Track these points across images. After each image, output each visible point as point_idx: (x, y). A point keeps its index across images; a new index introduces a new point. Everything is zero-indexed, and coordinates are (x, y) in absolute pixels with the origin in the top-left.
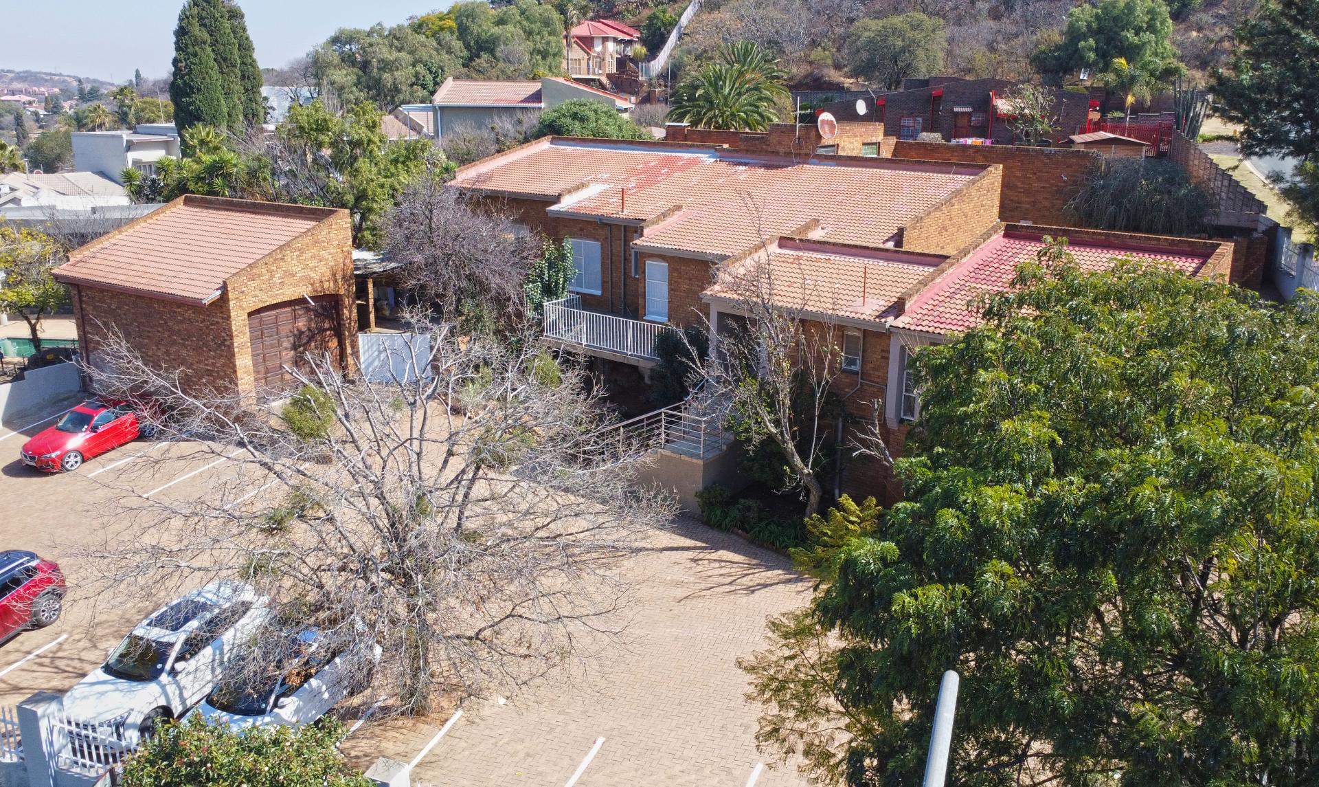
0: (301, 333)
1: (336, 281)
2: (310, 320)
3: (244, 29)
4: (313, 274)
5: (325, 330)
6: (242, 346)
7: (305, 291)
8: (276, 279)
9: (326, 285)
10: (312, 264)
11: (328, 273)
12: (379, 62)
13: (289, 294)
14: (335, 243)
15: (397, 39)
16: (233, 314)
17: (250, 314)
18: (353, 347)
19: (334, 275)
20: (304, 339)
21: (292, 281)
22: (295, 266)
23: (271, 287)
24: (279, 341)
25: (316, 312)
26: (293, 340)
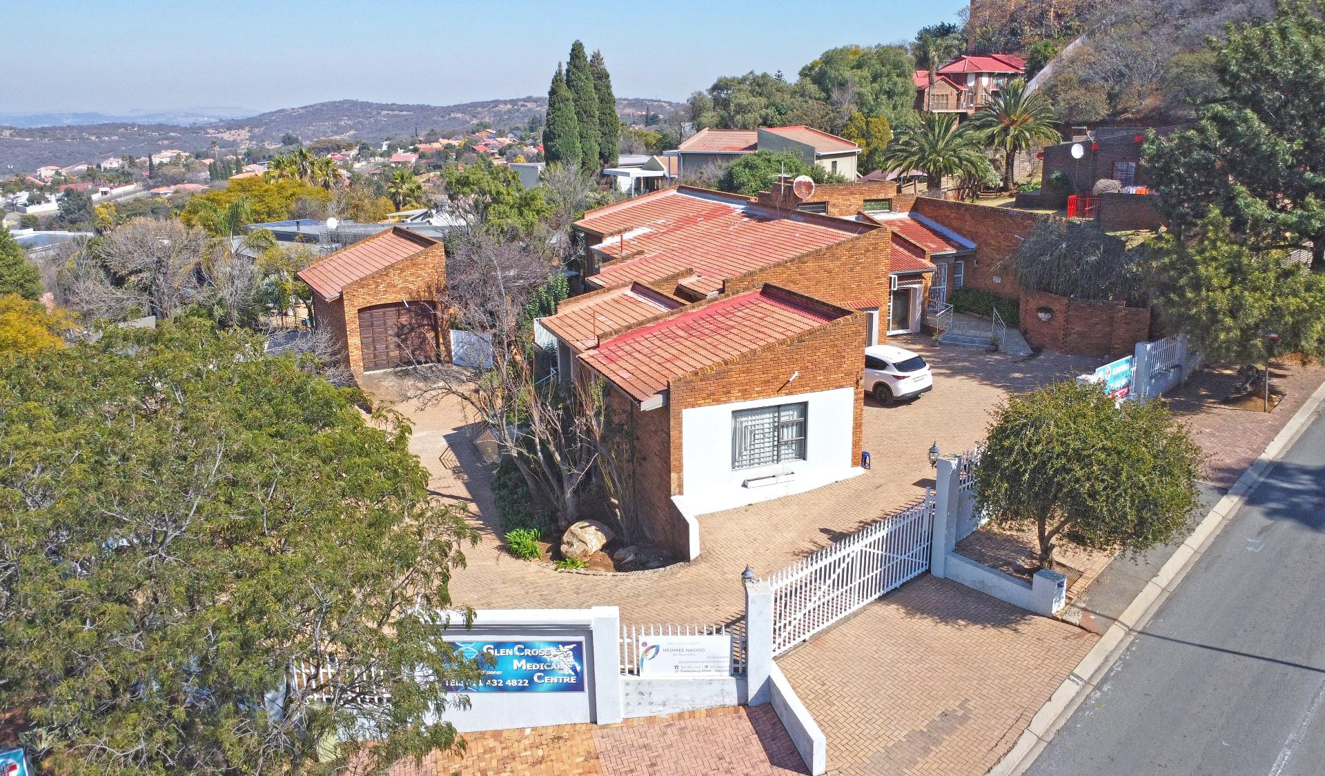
0: (404, 326)
1: (430, 292)
2: (411, 318)
3: (608, 87)
4: (411, 286)
5: (424, 326)
6: (353, 331)
7: (404, 298)
8: (381, 287)
9: (422, 294)
10: (411, 279)
11: (424, 287)
12: (735, 106)
13: (390, 298)
14: (431, 266)
15: (759, 85)
16: (346, 309)
17: (360, 311)
18: (444, 339)
19: (429, 287)
20: (406, 331)
21: (394, 289)
22: (397, 280)
23: (376, 293)
24: (386, 330)
25: (416, 312)
26: (396, 330)
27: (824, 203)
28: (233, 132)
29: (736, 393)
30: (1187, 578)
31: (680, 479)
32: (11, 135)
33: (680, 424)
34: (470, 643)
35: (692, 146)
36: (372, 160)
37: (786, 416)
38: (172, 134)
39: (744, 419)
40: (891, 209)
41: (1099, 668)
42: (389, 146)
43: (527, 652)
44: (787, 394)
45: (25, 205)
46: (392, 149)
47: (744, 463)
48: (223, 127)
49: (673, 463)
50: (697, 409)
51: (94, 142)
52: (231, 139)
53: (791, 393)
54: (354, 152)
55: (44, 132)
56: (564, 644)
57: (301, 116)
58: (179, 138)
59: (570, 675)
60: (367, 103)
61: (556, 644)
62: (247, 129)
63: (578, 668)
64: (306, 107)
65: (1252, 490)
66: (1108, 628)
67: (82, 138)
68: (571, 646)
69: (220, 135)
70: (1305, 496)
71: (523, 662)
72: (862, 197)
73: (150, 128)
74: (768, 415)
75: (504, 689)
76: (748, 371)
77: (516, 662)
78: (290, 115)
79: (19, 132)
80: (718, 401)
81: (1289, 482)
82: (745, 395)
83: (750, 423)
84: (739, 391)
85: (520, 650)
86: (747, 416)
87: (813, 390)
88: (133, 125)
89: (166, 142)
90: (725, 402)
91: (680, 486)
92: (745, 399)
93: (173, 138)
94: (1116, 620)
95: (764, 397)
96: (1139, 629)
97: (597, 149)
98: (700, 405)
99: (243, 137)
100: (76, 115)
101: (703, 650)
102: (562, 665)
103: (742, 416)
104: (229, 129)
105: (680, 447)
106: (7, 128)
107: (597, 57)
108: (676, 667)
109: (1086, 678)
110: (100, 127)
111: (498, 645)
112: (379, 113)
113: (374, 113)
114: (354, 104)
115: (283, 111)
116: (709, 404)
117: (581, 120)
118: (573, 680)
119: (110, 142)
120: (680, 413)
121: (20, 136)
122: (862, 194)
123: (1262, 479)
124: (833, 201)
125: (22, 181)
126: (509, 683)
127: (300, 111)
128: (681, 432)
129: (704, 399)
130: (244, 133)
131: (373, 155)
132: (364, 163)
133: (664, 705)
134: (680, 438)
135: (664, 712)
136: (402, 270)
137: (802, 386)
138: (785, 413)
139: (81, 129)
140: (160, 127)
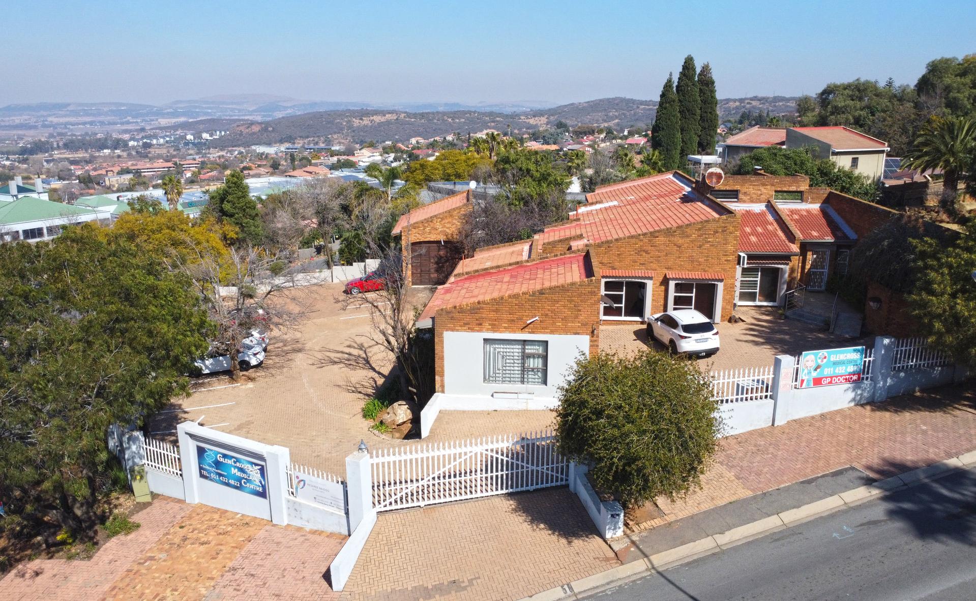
0: (441, 257)
1: (461, 236)
2: (447, 252)
4: (448, 231)
7: (442, 238)
8: (427, 229)
9: (455, 236)
10: (448, 226)
11: (456, 232)
13: (433, 238)
16: (403, 242)
17: (413, 244)
19: (460, 233)
20: (443, 260)
21: (436, 232)
22: (438, 225)
23: (423, 233)
24: (430, 259)
25: (450, 249)
26: (436, 260)
27: (737, 191)
28: (536, 118)
29: (486, 325)
30: (749, 543)
31: (442, 381)
32: (404, 117)
33: (442, 342)
34: (211, 450)
35: (737, 140)
36: (614, 141)
37: (530, 349)
38: (498, 119)
39: (497, 346)
40: (802, 200)
41: (597, 587)
42: (629, 132)
43: (238, 464)
44: (530, 333)
45: (392, 162)
46: (631, 134)
47: (497, 379)
48: (531, 115)
49: (437, 369)
50: (455, 333)
51: (450, 123)
52: (534, 123)
53: (533, 332)
54: (602, 136)
55: (422, 115)
56: (256, 465)
57: (584, 109)
58: (502, 122)
59: (259, 486)
60: (632, 99)
61: (252, 463)
62: (546, 116)
63: (263, 483)
64: (588, 102)
65: (905, 487)
66: (635, 560)
67: (443, 120)
68: (260, 467)
69: (527, 121)
70: (949, 505)
71: (236, 470)
72: (774, 188)
73: (485, 114)
74: (517, 347)
75: (228, 484)
76: (497, 311)
77: (233, 469)
78: (577, 107)
79: (409, 115)
80: (472, 330)
81: (951, 490)
82: (494, 328)
83: (502, 350)
84: (490, 325)
85: (235, 462)
86: (500, 344)
87: (552, 332)
88: (475, 112)
89: (493, 124)
90: (478, 331)
91: (443, 386)
92: (495, 331)
93: (498, 121)
94: (646, 556)
95: (510, 332)
96: (660, 570)
97: (697, 139)
98: (458, 330)
99: (542, 122)
100: (446, 104)
101: (328, 491)
102: (256, 479)
103: (495, 344)
104: (534, 116)
105: (442, 358)
106: (403, 113)
107: (706, 69)
108: (315, 498)
109: (576, 591)
110: (455, 113)
111: (225, 456)
112: (638, 107)
113: (635, 107)
114: (622, 100)
115: (572, 104)
116: (465, 331)
117: (684, 117)
118: (261, 490)
119: (460, 123)
120: (442, 334)
121: (409, 117)
122: (773, 185)
123: (926, 481)
124: (744, 190)
125: (394, 147)
126: (230, 481)
127: (585, 105)
128: (443, 348)
129: (461, 326)
130: (544, 120)
131: (615, 138)
132: (608, 144)
133: (308, 522)
134: (443, 352)
135: (309, 527)
136: (442, 219)
137: (543, 329)
138: (529, 347)
139: (444, 114)
140: (491, 114)
